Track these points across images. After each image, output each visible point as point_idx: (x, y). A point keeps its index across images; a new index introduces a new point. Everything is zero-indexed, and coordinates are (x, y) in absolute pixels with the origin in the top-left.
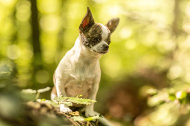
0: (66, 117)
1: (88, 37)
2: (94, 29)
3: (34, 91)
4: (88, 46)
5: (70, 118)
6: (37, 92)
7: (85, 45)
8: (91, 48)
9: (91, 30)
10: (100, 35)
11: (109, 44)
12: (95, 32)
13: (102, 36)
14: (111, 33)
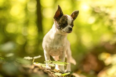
0: (50, 73)
1: (59, 23)
2: (63, 18)
3: (32, 58)
4: (60, 29)
5: (53, 73)
6: (33, 59)
7: (58, 28)
8: (61, 30)
9: (61, 19)
10: (67, 21)
11: (72, 27)
12: (63, 20)
13: (68, 22)
14: (74, 20)
